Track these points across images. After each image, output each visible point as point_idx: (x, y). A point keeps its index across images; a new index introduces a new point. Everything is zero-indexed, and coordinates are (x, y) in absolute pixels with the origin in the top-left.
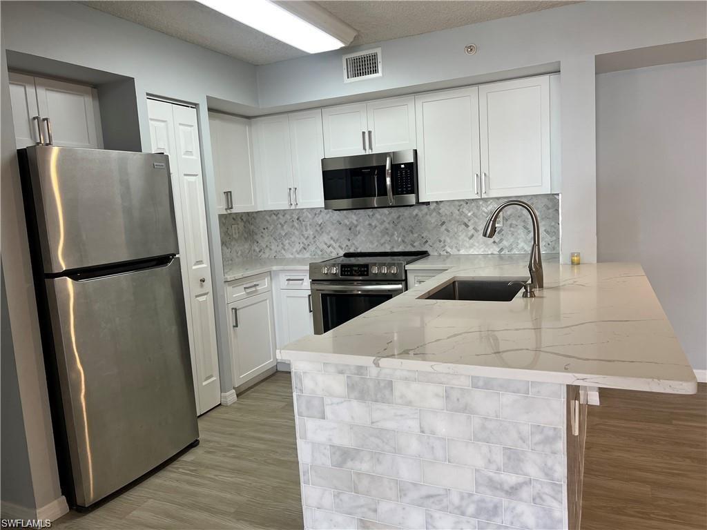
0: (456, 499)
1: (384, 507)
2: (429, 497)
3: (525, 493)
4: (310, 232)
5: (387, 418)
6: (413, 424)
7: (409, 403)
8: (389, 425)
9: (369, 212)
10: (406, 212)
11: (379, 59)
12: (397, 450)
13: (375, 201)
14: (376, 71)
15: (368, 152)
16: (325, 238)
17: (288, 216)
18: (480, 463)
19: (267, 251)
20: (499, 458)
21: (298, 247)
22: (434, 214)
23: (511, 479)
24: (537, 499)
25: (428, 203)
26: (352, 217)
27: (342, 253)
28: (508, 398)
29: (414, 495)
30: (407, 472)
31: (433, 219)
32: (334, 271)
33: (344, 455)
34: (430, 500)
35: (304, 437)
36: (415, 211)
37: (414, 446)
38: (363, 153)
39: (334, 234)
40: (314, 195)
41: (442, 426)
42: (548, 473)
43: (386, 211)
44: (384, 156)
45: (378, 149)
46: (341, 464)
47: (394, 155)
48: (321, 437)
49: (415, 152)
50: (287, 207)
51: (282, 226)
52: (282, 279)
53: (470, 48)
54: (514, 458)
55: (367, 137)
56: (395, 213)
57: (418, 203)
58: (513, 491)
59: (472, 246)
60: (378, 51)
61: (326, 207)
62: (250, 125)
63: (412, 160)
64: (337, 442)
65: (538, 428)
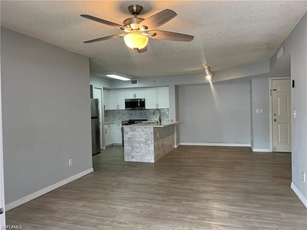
0: (142, 142)
1: (134, 144)
2: (139, 142)
3: (149, 140)
4: (121, 115)
5: (135, 133)
6: (138, 134)
7: (138, 131)
8: (135, 134)
9: (135, 111)
10: (143, 111)
11: (137, 81)
12: (136, 137)
13: (137, 108)
14: (137, 83)
15: (135, 98)
16: (125, 116)
17: (116, 111)
18: (145, 137)
19: (110, 119)
20: (147, 136)
21: (118, 119)
22: (149, 112)
23: (148, 138)
24: (151, 140)
25: (147, 109)
26: (131, 112)
27: (128, 120)
28: (148, 129)
29: (138, 142)
30: (137, 140)
31: (149, 113)
32: (127, 122)
33: (130, 139)
34: (140, 142)
35: (125, 137)
36: (145, 111)
37: (138, 136)
38: (134, 98)
39: (127, 116)
40: (123, 107)
41: (141, 133)
42: (152, 137)
43: (139, 111)
44: (138, 99)
45: (137, 98)
46: (129, 140)
47: (140, 99)
48: (127, 137)
49: (145, 99)
50: (116, 109)
51: (114, 113)
52: (115, 125)
53: (154, 81)
54: (148, 136)
55: (135, 95)
56: (141, 111)
57: (145, 109)
58: (148, 140)
59: (156, 119)
60: (137, 80)
61: (125, 109)
62: (109, 91)
63: (144, 100)
64: (129, 137)
65: (151, 132)
